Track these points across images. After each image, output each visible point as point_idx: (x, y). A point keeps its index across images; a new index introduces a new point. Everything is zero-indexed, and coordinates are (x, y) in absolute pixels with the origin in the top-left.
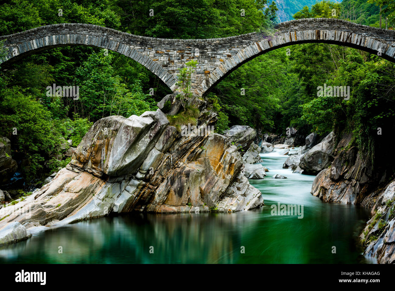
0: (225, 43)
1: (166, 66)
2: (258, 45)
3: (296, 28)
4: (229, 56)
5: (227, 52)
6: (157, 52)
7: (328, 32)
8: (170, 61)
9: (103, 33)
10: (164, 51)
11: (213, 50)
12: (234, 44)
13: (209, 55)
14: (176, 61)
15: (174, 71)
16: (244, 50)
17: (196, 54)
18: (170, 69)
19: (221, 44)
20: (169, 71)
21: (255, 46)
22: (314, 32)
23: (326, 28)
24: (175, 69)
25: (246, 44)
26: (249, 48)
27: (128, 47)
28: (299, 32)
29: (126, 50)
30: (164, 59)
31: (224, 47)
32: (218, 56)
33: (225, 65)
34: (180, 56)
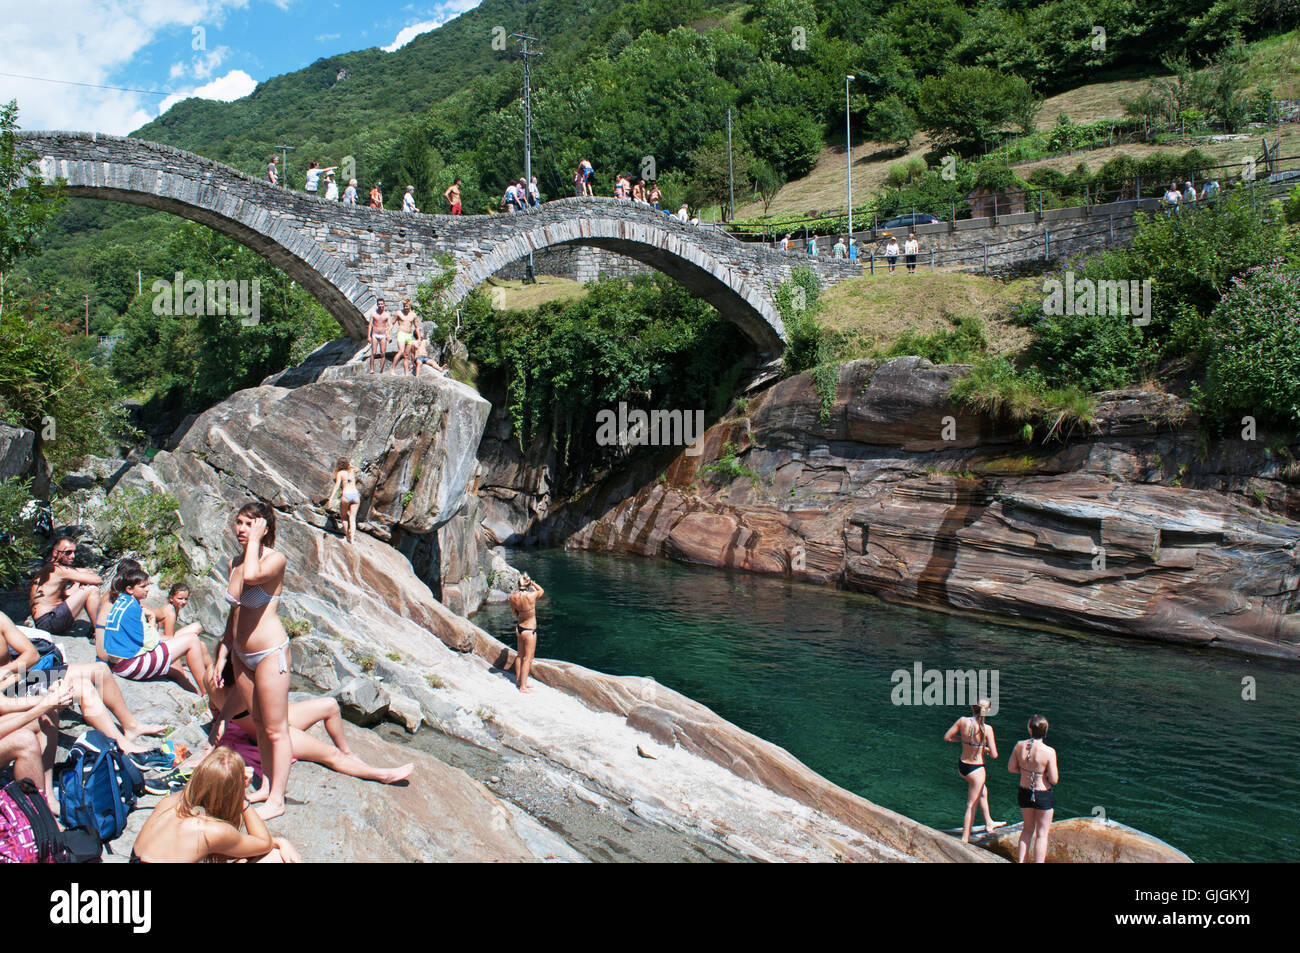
0: (470, 228)
1: (353, 265)
2: (529, 238)
3: (589, 212)
4: (478, 255)
5: (474, 246)
6: (332, 232)
7: (636, 226)
8: (363, 256)
9: (203, 171)
10: (349, 230)
11: (448, 239)
12: (485, 230)
13: (442, 248)
14: (374, 256)
15: (370, 277)
16: (504, 245)
17: (414, 245)
18: (363, 272)
19: (462, 228)
20: (360, 277)
21: (524, 240)
22: (617, 223)
23: (633, 219)
24: (373, 272)
25: (508, 234)
26: (511, 242)
27: (265, 212)
28: (593, 222)
29: (262, 219)
30: (349, 249)
31: (467, 234)
32: (458, 254)
33: (472, 273)
34: (383, 244)
